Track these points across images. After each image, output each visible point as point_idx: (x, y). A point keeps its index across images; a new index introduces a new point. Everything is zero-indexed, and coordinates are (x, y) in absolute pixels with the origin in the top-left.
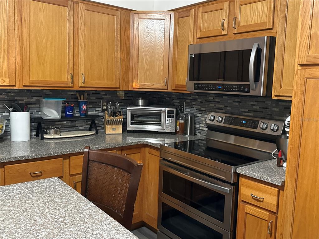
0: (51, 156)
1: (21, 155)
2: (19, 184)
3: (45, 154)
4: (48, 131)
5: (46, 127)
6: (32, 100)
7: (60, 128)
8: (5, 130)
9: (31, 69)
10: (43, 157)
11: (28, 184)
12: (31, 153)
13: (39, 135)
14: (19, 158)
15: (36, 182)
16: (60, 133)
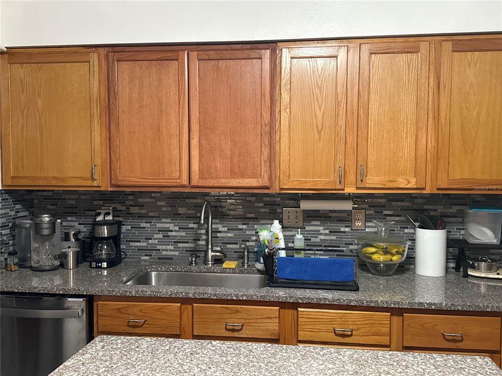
0: (480, 310)
1: (430, 301)
2: (423, 354)
3: (469, 306)
4: (476, 265)
5: (472, 256)
6: (451, 211)
7: (497, 262)
8: (407, 254)
9: (451, 162)
10: (465, 311)
11: (437, 359)
12: (446, 301)
13: (460, 269)
14: (425, 304)
15: (451, 358)
16: (498, 269)
